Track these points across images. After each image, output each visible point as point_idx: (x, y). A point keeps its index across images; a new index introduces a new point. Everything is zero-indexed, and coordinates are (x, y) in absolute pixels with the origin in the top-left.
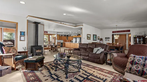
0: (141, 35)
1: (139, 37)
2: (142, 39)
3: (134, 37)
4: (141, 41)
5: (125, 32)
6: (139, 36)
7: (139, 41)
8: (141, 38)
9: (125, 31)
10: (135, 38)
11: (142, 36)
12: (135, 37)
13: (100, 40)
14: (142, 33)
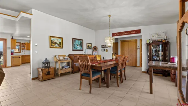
0: (159, 39)
1: (156, 43)
2: (162, 46)
3: (147, 44)
4: (159, 51)
5: (133, 34)
6: (156, 41)
7: (156, 51)
8: (159, 46)
9: (132, 32)
10: (149, 45)
11: (161, 41)
12: (148, 42)
13: (93, 51)
14: (162, 34)
